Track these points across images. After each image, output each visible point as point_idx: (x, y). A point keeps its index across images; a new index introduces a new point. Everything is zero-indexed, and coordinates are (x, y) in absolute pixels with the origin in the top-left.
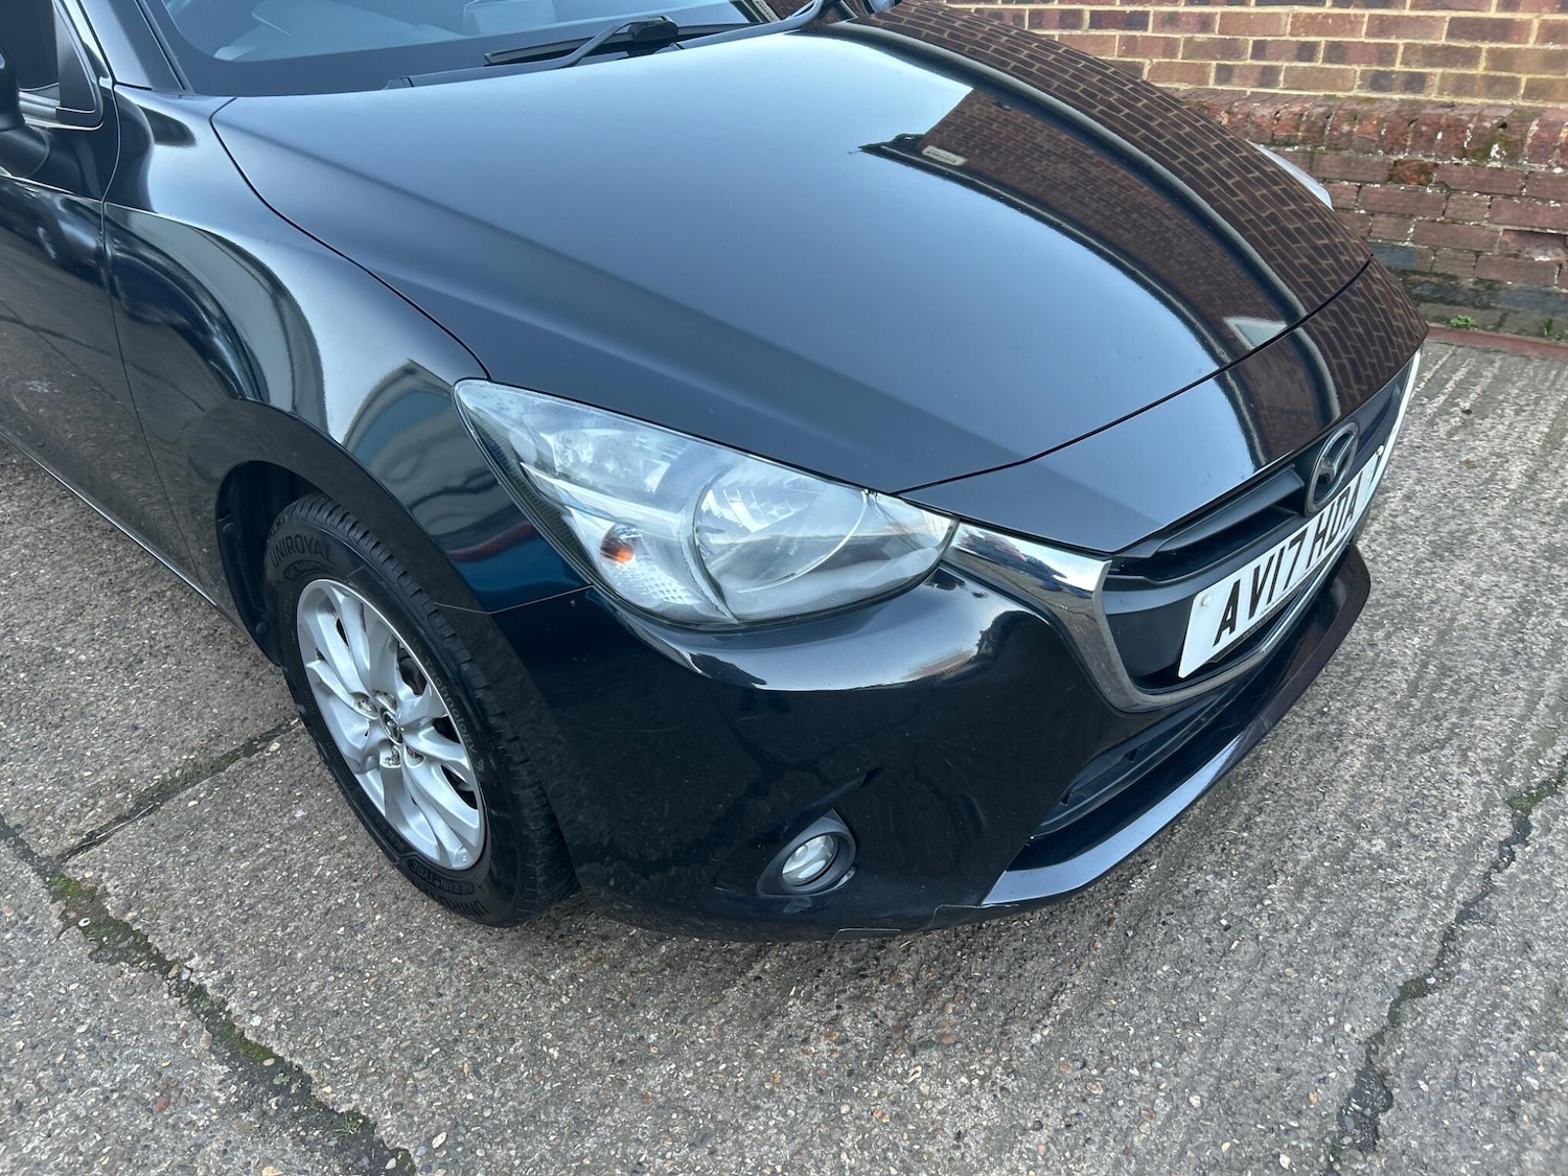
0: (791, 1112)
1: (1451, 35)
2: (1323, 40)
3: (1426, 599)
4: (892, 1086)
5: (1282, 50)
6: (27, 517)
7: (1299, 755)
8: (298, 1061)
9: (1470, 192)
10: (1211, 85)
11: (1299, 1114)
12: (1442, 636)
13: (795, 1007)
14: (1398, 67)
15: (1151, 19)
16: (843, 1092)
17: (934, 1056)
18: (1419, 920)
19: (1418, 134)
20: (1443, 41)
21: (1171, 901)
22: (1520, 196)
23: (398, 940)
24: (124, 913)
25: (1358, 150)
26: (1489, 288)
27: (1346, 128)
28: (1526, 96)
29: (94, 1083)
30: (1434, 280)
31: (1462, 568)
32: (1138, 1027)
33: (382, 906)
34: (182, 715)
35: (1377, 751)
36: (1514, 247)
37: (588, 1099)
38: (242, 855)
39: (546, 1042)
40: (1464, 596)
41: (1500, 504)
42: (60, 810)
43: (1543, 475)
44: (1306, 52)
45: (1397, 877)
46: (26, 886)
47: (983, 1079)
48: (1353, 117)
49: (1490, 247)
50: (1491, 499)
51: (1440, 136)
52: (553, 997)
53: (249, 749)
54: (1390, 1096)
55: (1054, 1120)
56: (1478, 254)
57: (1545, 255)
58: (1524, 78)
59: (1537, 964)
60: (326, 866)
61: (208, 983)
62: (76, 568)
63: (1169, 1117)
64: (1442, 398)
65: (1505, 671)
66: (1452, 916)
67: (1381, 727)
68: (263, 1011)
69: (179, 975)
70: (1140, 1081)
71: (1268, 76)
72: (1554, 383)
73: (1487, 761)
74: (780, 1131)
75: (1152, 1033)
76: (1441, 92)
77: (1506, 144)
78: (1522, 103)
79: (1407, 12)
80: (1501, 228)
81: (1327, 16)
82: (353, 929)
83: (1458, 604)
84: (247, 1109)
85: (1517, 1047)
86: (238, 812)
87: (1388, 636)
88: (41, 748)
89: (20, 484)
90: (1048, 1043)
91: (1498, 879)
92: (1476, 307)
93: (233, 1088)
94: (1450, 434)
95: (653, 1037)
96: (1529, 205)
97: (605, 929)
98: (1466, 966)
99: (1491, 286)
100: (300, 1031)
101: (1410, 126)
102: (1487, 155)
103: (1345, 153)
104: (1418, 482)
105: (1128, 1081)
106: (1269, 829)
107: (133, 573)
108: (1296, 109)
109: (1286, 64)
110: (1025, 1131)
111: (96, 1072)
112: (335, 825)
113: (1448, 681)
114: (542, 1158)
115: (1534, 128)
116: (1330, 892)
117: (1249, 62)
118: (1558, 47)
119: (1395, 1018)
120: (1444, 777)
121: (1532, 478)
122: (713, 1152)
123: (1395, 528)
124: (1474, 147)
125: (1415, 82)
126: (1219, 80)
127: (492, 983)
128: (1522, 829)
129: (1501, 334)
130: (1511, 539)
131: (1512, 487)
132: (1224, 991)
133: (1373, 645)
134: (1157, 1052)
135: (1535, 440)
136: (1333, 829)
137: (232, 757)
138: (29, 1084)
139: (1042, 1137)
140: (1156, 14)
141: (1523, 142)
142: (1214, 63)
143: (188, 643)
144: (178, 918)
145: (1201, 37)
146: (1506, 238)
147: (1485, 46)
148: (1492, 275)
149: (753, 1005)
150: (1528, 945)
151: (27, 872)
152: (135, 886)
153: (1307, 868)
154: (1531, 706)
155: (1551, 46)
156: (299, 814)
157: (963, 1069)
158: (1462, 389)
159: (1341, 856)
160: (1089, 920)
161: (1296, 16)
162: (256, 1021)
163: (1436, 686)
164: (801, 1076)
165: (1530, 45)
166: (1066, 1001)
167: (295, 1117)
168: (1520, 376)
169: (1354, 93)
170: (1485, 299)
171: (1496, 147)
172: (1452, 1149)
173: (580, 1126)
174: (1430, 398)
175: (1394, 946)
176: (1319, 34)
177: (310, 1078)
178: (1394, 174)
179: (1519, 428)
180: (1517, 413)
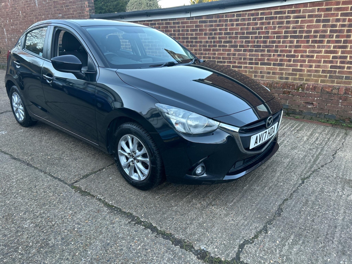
0: (195, 212)
1: (292, 71)
2: (271, 71)
3: (290, 155)
4: (210, 209)
5: (265, 73)
6: (50, 139)
7: (270, 173)
8: (118, 207)
9: (297, 96)
10: (253, 78)
11: (269, 213)
12: (292, 159)
13: (194, 201)
14: (284, 76)
15: (242, 67)
16: (202, 210)
17: (216, 206)
18: (287, 192)
19: (287, 86)
20: (291, 72)
21: (250, 190)
22: (305, 97)
23: (131, 193)
24: (85, 190)
25: (278, 89)
26: (301, 112)
27: (276, 85)
28: (305, 81)
29: (86, 210)
30: (292, 110)
31: (295, 151)
32: (246, 203)
33: (127, 189)
34: (87, 166)
35: (282, 173)
36: (305, 105)
37: (164, 211)
38: (102, 183)
39: (156, 205)
40: (296, 154)
41: (302, 143)
42: (70, 178)
43: (310, 139)
44: (269, 73)
45: (284, 187)
46: (67, 187)
47: (223, 209)
48: (277, 83)
49: (301, 105)
50: (301, 142)
51: (291, 87)
52: (156, 200)
53: (100, 170)
54: (282, 211)
55: (234, 213)
56: (299, 106)
57: (310, 106)
58: (305, 78)
59: (304, 197)
60: (117, 184)
61: (102, 198)
62: (61, 146)
63: (251, 213)
64: (293, 128)
65: (302, 164)
66: (292, 192)
67: (282, 170)
68: (112, 201)
69: (96, 197)
70: (246, 209)
71: (263, 77)
72: (312, 126)
73: (298, 174)
74: (194, 214)
75: (248, 204)
76: (291, 80)
77: (302, 88)
78: (305, 82)
79: (285, 67)
80: (302, 102)
81: (272, 67)
82: (123, 192)
83: (295, 155)
84: (112, 213)
85: (301, 206)
86: (101, 178)
87: (284, 159)
88: (64, 170)
89: (46, 135)
90: (233, 205)
91: (299, 188)
92: (299, 115)
93: (109, 210)
94: (295, 133)
95: (173, 204)
96: (307, 98)
97: (163, 192)
98: (294, 197)
99: (302, 111)
100: (118, 203)
101: (286, 85)
102: (299, 90)
103: (276, 89)
104: (289, 139)
105: (245, 209)
106: (265, 182)
107: (72, 147)
108: (267, 82)
109: (266, 75)
110: (230, 214)
111: (86, 209)
112: (117, 180)
113: (293, 165)
114: (159, 217)
115: (306, 86)
116: (274, 189)
117: (259, 74)
118: (310, 73)
119: (283, 203)
120: (292, 176)
121: (308, 139)
122: (184, 216)
123: (285, 146)
124: (297, 89)
125: (287, 78)
126: (254, 77)
127: (147, 198)
128: (303, 182)
129: (304, 119)
130: (304, 147)
131: (304, 140)
132: (259, 200)
133: (281, 160)
134: (249, 206)
135: (308, 134)
136: (275, 182)
137: (97, 171)
138: (76, 210)
139: (233, 215)
140: (243, 66)
141: (305, 88)
142: (253, 74)
143: (85, 157)
144: (95, 191)
145: (251, 70)
146: (303, 103)
147: (298, 73)
148: (302, 110)
149: (188, 201)
150: (303, 195)
151: (67, 186)
152: (86, 187)
153: (271, 186)
154: (305, 168)
155: (309, 73)
156: (111, 178)
157: (220, 208)
158: (297, 127)
159: (276, 185)
160: (238, 192)
161: (267, 67)
162: (111, 202)
163: (291, 165)
164: (196, 208)
165: (305, 73)
166: (235, 200)
167: (119, 213)
168: (307, 125)
169: (277, 80)
170: (301, 114)
171: (300, 89)
172: (291, 216)
173: (164, 214)
174: (292, 128)
175: (283, 195)
176: (271, 70)
177: (121, 209)
178: (284, 93)
179: (306, 132)
180: (306, 131)
